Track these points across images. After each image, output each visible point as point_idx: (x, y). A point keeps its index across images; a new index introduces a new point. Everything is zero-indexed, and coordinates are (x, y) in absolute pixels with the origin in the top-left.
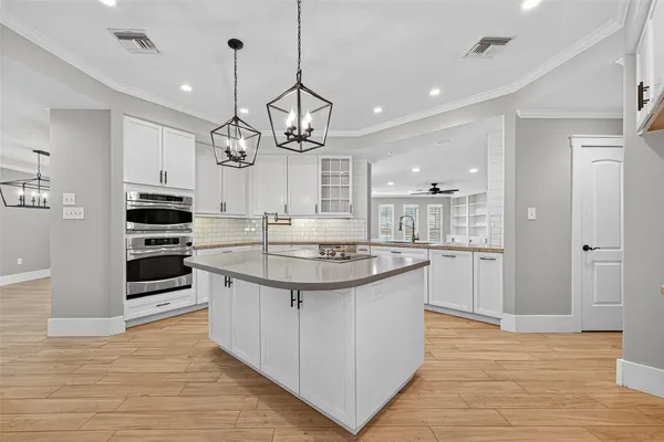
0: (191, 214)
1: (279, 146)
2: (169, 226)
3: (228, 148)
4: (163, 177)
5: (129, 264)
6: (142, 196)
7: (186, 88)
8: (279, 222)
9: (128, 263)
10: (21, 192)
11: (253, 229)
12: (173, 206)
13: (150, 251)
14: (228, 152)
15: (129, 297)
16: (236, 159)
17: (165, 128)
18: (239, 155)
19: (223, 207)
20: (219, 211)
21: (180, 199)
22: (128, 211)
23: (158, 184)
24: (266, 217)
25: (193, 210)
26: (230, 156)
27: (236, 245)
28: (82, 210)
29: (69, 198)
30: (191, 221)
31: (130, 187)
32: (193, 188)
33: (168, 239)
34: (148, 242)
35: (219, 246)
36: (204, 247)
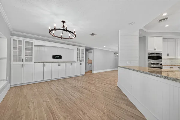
0: (161, 57)
6: (151, 53)
19: (168, 55)
21: (159, 53)
22: (148, 57)
23: (154, 50)
32: (162, 50)
33: (156, 63)
34: (152, 64)
35: (169, 66)
36: (165, 66)
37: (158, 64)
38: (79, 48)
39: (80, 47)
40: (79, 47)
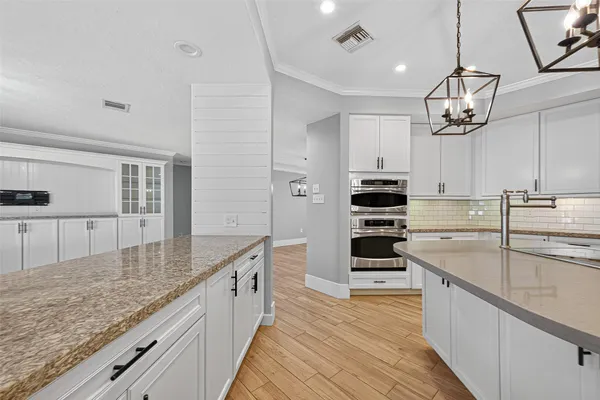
0: (406, 196)
1: (546, 70)
2: (387, 209)
3: (447, 110)
4: (380, 163)
5: (354, 241)
6: (363, 182)
7: (401, 68)
8: (531, 203)
9: (352, 240)
10: (299, 187)
11: (480, 213)
12: (390, 189)
13: (371, 231)
14: (447, 115)
15: (353, 270)
16: (459, 122)
17: (382, 117)
18: (463, 116)
19: (441, 188)
20: (437, 193)
21: (395, 182)
22: (353, 196)
23: (376, 170)
24: (506, 196)
25: (408, 193)
26: (450, 121)
27: (457, 230)
28: (322, 196)
29: (316, 187)
30: (405, 203)
31: (354, 175)
32: (408, 170)
33: (385, 221)
34: (368, 223)
35: (436, 231)
36: (420, 231)
37: (391, 223)
38: (131, 161)
39: (139, 160)
40: (133, 159)
